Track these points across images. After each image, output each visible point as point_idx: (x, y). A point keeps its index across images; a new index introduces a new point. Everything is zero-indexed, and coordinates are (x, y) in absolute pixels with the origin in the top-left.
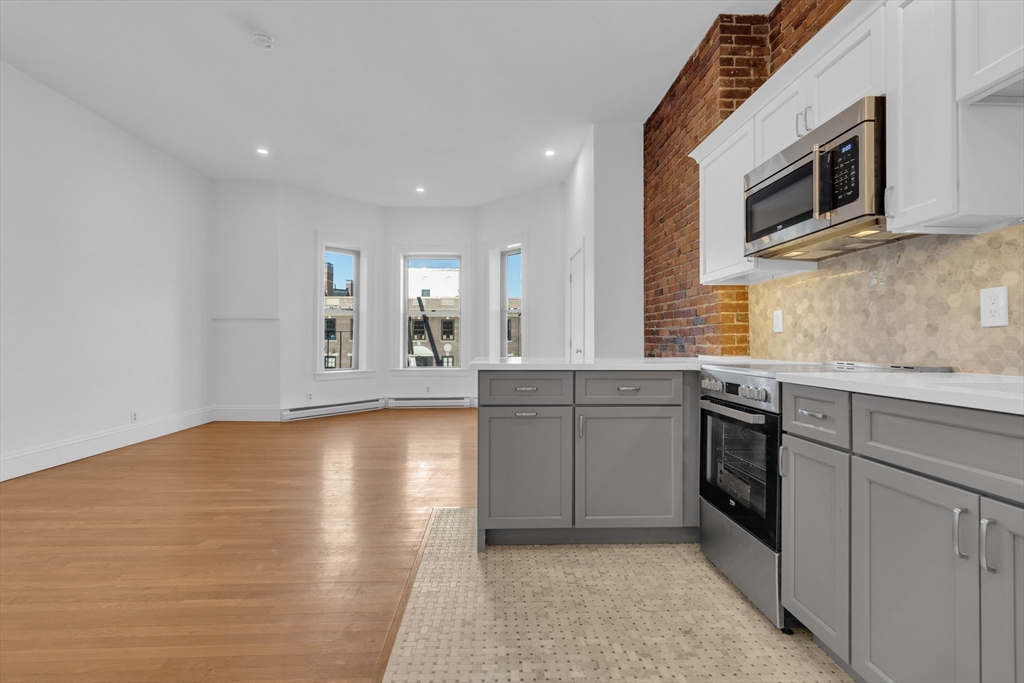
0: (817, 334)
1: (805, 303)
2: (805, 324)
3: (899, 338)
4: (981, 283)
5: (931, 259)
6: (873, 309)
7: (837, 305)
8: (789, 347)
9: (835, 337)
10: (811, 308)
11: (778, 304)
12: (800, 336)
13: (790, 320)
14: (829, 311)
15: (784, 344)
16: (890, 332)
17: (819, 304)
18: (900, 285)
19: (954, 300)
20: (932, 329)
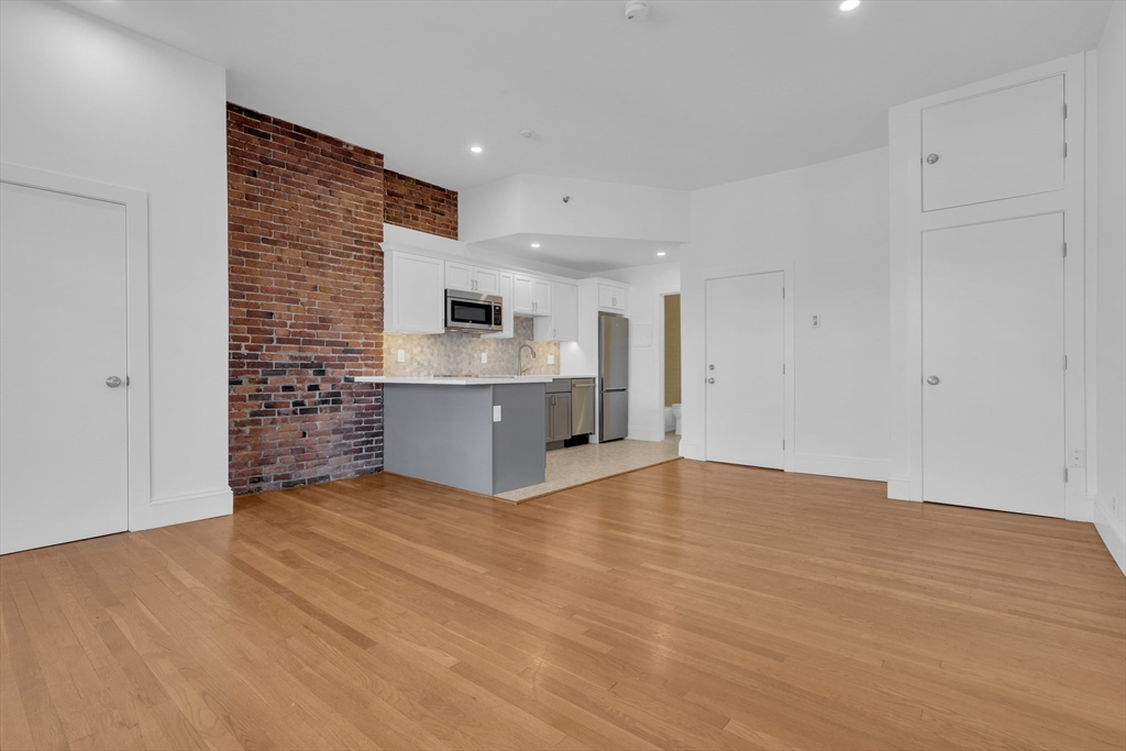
0: (426, 364)
1: (419, 349)
2: (418, 359)
3: (460, 366)
4: (481, 351)
5: (470, 341)
6: (452, 355)
7: (436, 352)
8: (408, 370)
9: (435, 365)
10: (422, 351)
11: (400, 346)
12: (416, 364)
13: (409, 356)
14: (432, 354)
15: (404, 368)
16: (458, 364)
17: (425, 349)
18: (461, 348)
19: (476, 355)
20: (470, 363)
